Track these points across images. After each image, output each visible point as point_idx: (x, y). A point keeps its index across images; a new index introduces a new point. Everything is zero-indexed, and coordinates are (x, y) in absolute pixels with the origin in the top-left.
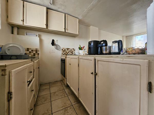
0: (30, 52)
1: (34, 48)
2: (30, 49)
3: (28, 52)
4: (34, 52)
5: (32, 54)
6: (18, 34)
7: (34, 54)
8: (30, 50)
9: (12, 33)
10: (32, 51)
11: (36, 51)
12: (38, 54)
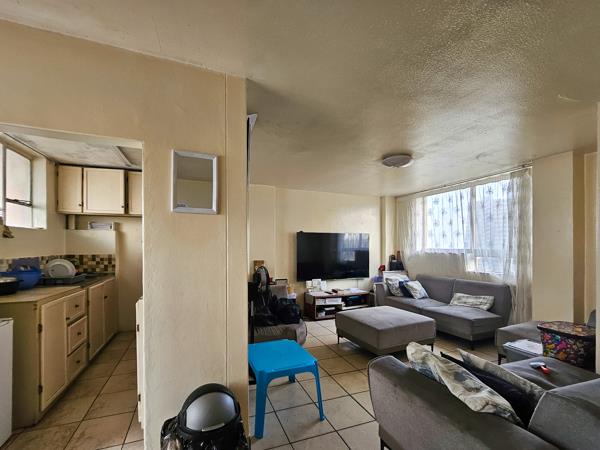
0: (98, 263)
1: (104, 253)
2: (98, 256)
3: (94, 263)
4: (106, 263)
5: (102, 266)
6: (76, 228)
7: (106, 267)
8: (98, 259)
9: (67, 227)
10: (102, 259)
12: (114, 266)
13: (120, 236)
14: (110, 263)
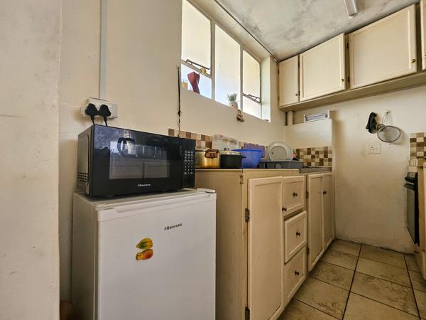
0: (313, 157)
1: (319, 146)
2: (313, 149)
3: (309, 157)
4: (322, 156)
5: (317, 160)
6: (294, 123)
7: (321, 160)
8: (313, 153)
9: (286, 124)
10: (317, 153)
11: (326, 152)
12: (330, 160)
13: (337, 126)
14: (326, 156)
